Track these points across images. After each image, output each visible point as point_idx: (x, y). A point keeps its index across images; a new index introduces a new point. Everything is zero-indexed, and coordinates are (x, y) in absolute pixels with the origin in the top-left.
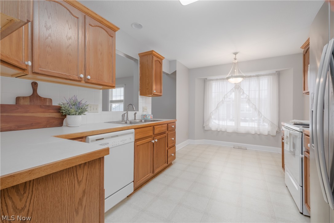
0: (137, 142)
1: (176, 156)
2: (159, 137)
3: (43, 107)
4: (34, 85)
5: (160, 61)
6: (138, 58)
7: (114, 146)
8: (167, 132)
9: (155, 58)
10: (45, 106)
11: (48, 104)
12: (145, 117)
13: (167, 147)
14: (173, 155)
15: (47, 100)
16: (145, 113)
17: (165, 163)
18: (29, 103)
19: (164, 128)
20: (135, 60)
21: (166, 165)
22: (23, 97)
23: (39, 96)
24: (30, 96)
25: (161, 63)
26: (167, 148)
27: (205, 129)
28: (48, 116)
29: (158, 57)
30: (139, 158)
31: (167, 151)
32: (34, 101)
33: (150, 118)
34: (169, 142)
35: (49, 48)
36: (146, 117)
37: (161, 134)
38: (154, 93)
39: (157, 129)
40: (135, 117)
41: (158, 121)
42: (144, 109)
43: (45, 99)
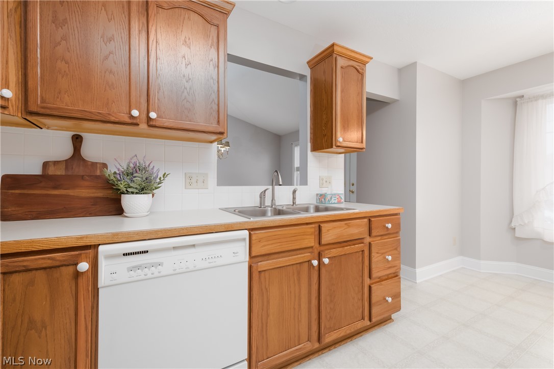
0: (259, 263)
1: (403, 303)
2: (335, 252)
3: (87, 178)
4: (77, 140)
5: (358, 67)
6: (307, 72)
7: (178, 271)
8: (368, 240)
9: (341, 62)
10: (91, 176)
11: (98, 173)
12: (323, 200)
13: (370, 277)
14: (390, 300)
15: (98, 165)
16: (324, 191)
17: (363, 318)
18: (64, 172)
19: (357, 230)
20: (302, 77)
21: (367, 323)
22: (55, 162)
23: (84, 160)
24: (66, 160)
25: (361, 74)
26: (367, 281)
27: (517, 235)
28: (96, 195)
29: (350, 58)
30: (268, 302)
31: (370, 287)
32: (72, 168)
33: (336, 201)
34: (373, 266)
35: (63, 62)
36: (325, 199)
37: (346, 244)
38: (338, 144)
39: (328, 230)
40: (294, 198)
41: (342, 209)
42: (323, 182)
43: (94, 164)
